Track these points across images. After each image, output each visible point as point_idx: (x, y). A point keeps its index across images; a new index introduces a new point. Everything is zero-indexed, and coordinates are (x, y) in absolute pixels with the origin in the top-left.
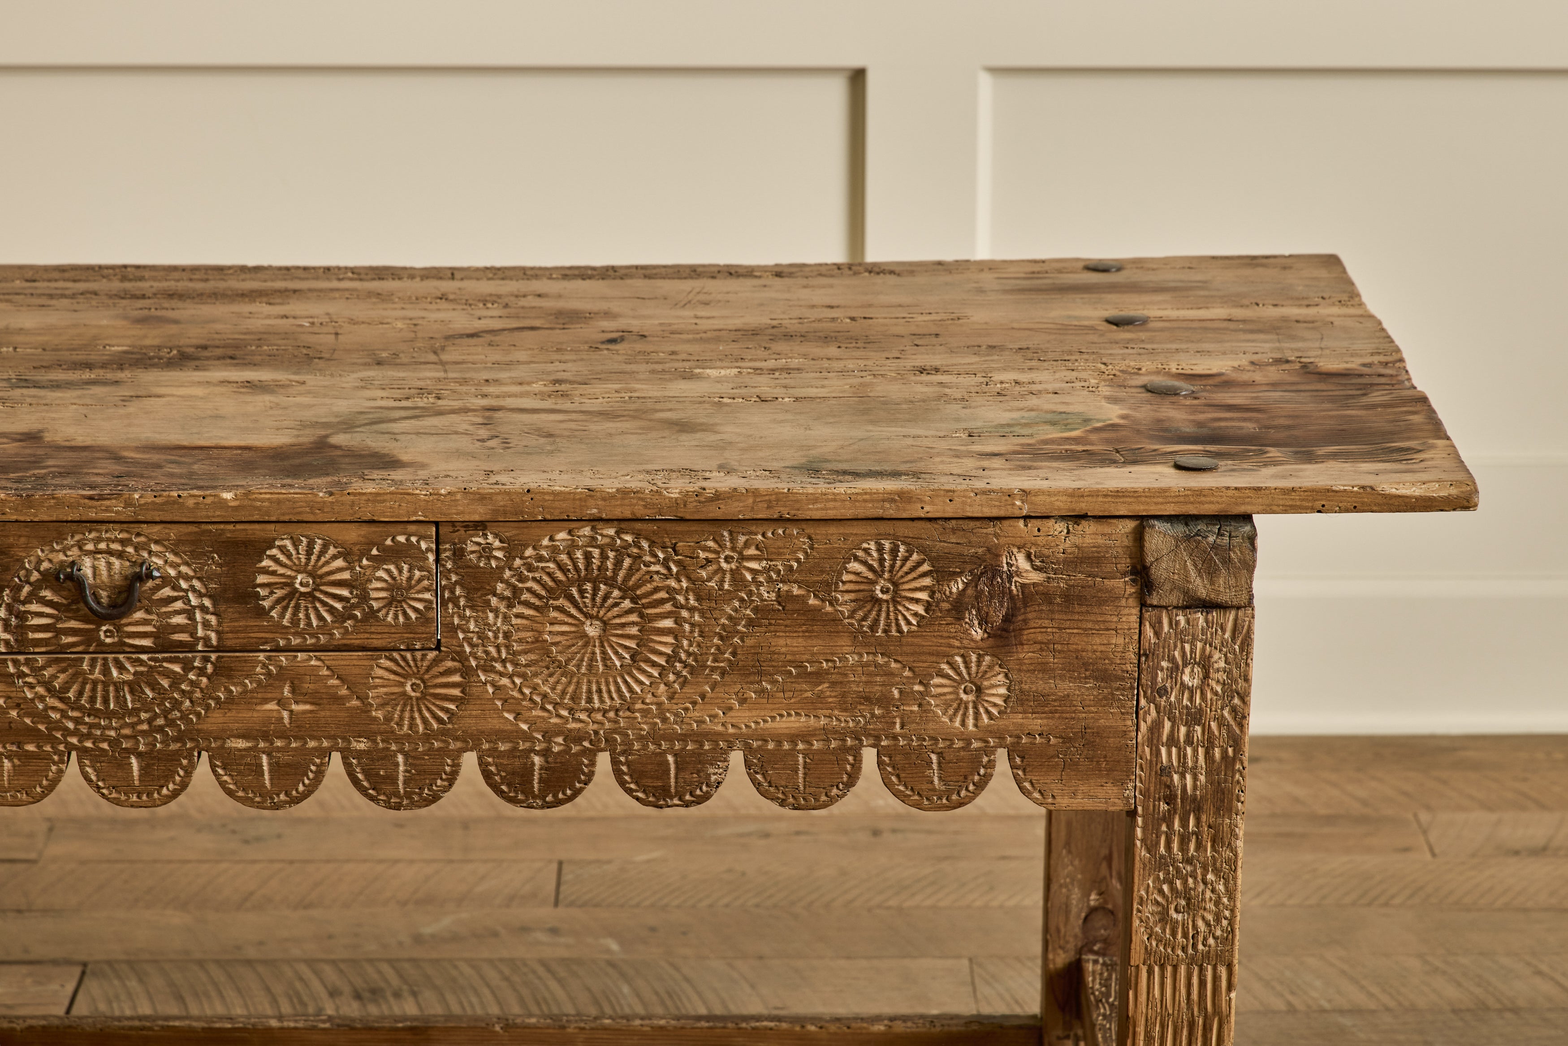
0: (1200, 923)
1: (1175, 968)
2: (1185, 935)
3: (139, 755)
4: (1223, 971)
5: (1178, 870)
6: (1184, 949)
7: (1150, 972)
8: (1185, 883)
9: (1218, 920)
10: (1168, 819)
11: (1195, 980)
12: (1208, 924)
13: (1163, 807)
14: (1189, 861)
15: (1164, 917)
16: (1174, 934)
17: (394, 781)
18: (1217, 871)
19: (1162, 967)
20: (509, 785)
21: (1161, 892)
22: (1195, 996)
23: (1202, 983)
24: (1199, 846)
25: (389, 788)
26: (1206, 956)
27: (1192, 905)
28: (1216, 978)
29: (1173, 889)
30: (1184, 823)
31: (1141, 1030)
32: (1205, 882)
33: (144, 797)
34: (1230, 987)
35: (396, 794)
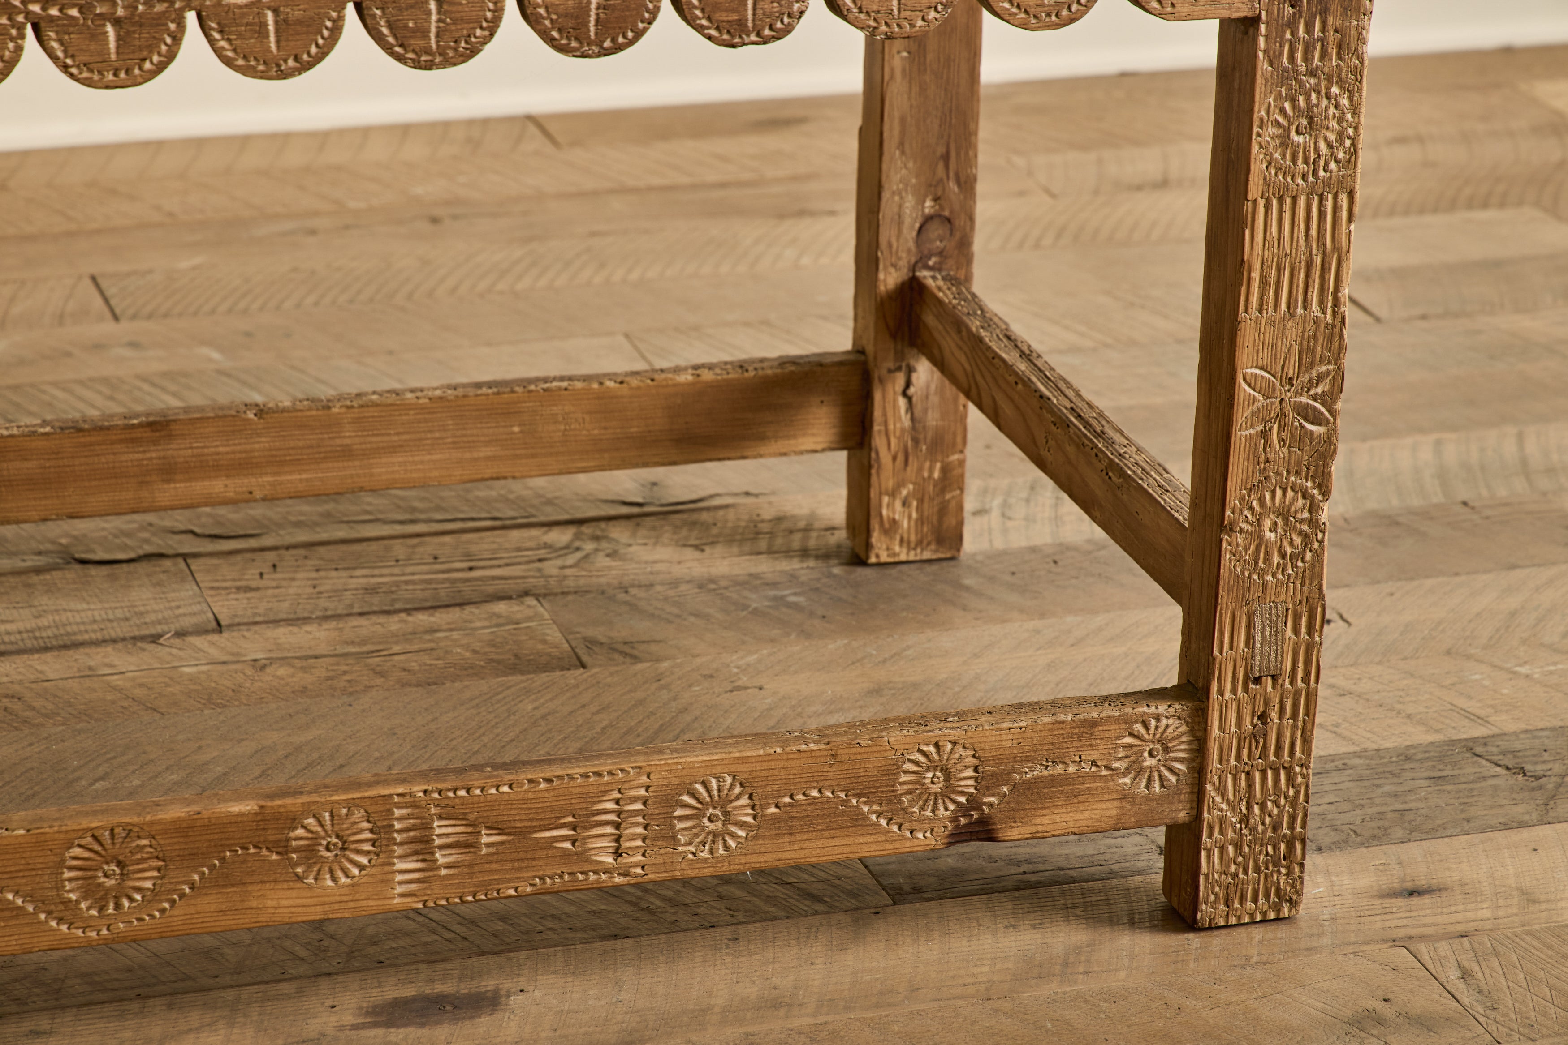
0: (1322, 146)
1: (1294, 199)
2: (1306, 161)
3: (117, 22)
4: (1344, 199)
5: (1301, 84)
6: (1304, 177)
7: (1268, 206)
8: (1308, 99)
9: (1340, 141)
10: (1292, 25)
11: (1315, 213)
12: (1330, 146)
13: (1288, 10)
14: (1312, 73)
15: (1284, 141)
16: (1294, 160)
17: (425, 34)
18: (1341, 83)
19: (1281, 200)
20: (560, 31)
21: (1282, 111)
22: (1314, 232)
23: (1322, 215)
24: (1324, 54)
25: (417, 43)
26: (1328, 183)
27: (1313, 125)
28: (1336, 208)
29: (1294, 107)
30: (1309, 30)
31: (1256, 275)
32: (1328, 97)
33: (122, 75)
34: (1350, 220)
35: (428, 52)
